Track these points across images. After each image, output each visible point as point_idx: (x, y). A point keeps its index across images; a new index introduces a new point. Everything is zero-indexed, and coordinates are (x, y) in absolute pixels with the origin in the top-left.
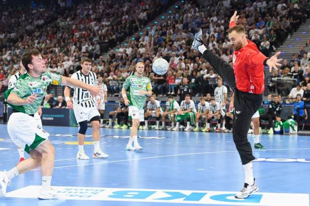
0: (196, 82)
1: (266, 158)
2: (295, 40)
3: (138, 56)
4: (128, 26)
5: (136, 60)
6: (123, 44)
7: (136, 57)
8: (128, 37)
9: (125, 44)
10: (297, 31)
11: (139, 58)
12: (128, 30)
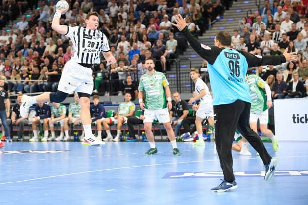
0: (104, 78)
1: (195, 173)
2: (228, 20)
3: (25, 46)
4: (10, 6)
5: (22, 51)
6: (6, 30)
7: (22, 47)
8: (11, 22)
9: (8, 31)
10: (230, 8)
11: (26, 48)
12: (10, 12)
